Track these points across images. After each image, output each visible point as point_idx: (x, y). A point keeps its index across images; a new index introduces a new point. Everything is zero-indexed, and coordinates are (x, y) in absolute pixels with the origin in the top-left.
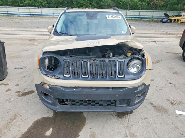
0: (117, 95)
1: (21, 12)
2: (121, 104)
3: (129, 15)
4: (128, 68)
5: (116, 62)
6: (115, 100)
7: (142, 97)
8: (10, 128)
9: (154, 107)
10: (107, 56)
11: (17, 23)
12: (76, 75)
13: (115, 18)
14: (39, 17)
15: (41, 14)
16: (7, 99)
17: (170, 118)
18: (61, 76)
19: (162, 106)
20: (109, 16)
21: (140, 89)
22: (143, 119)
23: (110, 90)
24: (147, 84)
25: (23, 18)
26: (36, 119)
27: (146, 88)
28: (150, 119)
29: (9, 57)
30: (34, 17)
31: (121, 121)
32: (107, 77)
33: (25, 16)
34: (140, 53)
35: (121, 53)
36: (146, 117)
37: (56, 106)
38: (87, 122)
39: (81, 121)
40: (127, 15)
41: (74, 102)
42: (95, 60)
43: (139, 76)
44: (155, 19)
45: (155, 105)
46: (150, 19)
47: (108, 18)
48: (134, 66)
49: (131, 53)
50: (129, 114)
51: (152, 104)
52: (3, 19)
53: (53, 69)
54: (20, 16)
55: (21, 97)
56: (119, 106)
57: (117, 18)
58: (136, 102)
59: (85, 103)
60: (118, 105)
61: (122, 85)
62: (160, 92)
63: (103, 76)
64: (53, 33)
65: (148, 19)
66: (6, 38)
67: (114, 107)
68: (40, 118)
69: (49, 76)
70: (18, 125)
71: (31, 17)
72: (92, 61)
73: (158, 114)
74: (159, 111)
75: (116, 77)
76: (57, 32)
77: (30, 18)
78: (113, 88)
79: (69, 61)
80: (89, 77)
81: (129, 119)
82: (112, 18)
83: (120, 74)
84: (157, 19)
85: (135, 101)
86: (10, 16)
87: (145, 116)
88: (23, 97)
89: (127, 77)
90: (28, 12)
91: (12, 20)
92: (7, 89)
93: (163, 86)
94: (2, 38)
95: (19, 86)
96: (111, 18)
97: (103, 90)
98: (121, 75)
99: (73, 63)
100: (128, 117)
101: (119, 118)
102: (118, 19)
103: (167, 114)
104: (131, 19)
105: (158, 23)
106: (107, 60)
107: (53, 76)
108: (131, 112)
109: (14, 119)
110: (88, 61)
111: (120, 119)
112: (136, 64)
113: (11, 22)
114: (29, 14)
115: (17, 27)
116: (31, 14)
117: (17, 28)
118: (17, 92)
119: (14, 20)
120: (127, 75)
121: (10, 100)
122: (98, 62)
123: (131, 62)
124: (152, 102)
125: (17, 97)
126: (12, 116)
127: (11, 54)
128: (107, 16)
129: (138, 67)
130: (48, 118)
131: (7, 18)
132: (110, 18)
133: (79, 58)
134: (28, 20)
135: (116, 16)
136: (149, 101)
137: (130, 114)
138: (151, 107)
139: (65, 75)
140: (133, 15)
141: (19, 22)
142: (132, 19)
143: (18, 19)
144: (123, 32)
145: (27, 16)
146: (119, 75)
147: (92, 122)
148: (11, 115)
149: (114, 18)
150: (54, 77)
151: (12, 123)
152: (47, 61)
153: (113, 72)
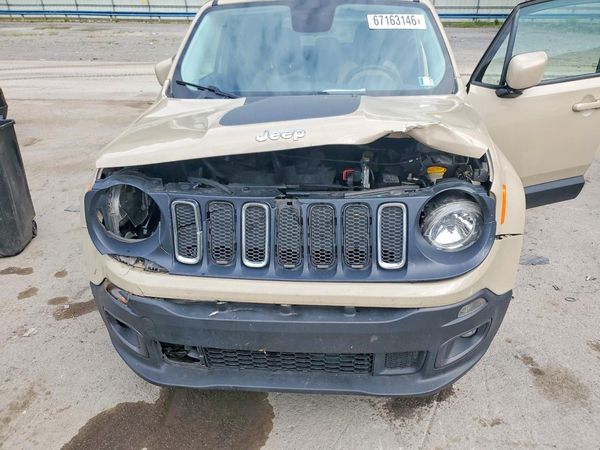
0: (374, 339)
1: (120, 6)
2: (395, 367)
3: (487, 8)
4: (423, 233)
5: (374, 208)
6: (368, 355)
7: (478, 341)
8: (4, 443)
9: (537, 372)
10: (350, 180)
11: (104, 45)
12: (221, 259)
13: (402, 26)
14: (179, 21)
15: (183, 10)
16: (15, 325)
17: (593, 422)
18: (167, 263)
19: (566, 371)
20: (396, 19)
21: (465, 315)
22: (485, 425)
23: (347, 319)
24: (500, 290)
25: (127, 26)
26: (97, 411)
27: (493, 307)
28: (513, 426)
29: (58, 167)
30: (163, 21)
31: (403, 431)
32: (339, 268)
33: (135, 20)
34: (476, 173)
35: (405, 170)
36: (500, 416)
37: (158, 367)
38: (276, 427)
39: (253, 424)
40: (478, 8)
41: (219, 357)
42: (294, 201)
43: (463, 264)
44: (582, 20)
45: (542, 366)
46: (564, 20)
47: (372, 25)
48: (450, 222)
49: (443, 170)
50: (435, 402)
51: (528, 360)
52: (62, 31)
53: (145, 232)
54: (117, 21)
55: (65, 322)
56: (386, 371)
57: (407, 26)
58: (451, 359)
59: (259, 361)
60: (382, 370)
61: (393, 299)
62: (566, 312)
63: (324, 265)
64: (169, 87)
65: (557, 21)
66: (59, 100)
67: (366, 374)
68: (114, 406)
69: (123, 259)
70: (31, 431)
71: (152, 21)
72: (282, 204)
73: (547, 404)
74: (552, 390)
75: (374, 266)
76: (183, 84)
77: (149, 27)
78: (360, 310)
79: (191, 206)
80: (272, 265)
81: (432, 420)
82: (391, 27)
83: (389, 257)
84: (588, 20)
85: (446, 357)
86: (86, 20)
87: (497, 413)
88: (71, 320)
89: (413, 268)
90: (143, 6)
91: (91, 34)
92: (24, 288)
93: (579, 285)
94: (49, 100)
95: (66, 277)
96: (385, 26)
97: (320, 317)
98: (392, 261)
99: (209, 213)
100: (432, 412)
101: (396, 417)
102: (412, 27)
103: (584, 405)
104: (492, 20)
105: (591, 36)
106: (339, 203)
107: (137, 262)
108: (444, 393)
109: (25, 405)
110: (265, 207)
111: (398, 422)
112: (456, 215)
113: (84, 43)
114: (146, 10)
115: (101, 59)
116: (153, 10)
117: (102, 63)
118: (53, 302)
119: (96, 33)
120: (414, 260)
121: (26, 331)
122: (304, 207)
123: (434, 208)
124: (532, 355)
125: (51, 319)
126: (19, 393)
127: (66, 157)
128: (370, 18)
129: (467, 229)
130: (140, 405)
131: (76, 27)
132: (380, 27)
133: (230, 195)
134: (140, 34)
135: (405, 16)
136: (518, 348)
137: (440, 399)
138: (524, 373)
139: (181, 259)
140: (502, 8)
141: (112, 39)
142: (497, 23)
143: (109, 32)
144: (428, 82)
145: (139, 21)
146: (385, 260)
147: (292, 428)
148: (15, 389)
149: (396, 27)
150: (140, 264)
151: (12, 423)
152: (115, 204)
153: (362, 248)
